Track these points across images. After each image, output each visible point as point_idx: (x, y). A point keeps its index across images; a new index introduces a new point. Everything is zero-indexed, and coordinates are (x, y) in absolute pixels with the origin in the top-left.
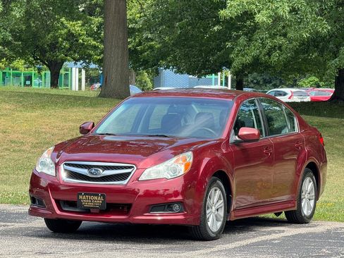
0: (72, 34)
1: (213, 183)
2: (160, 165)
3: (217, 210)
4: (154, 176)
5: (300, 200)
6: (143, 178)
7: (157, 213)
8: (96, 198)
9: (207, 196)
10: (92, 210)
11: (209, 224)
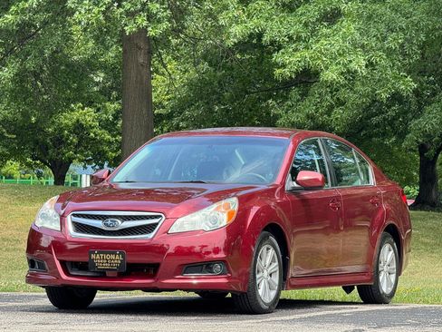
0: (81, 125)
1: (265, 239)
2: (196, 213)
3: (271, 275)
4: (187, 228)
5: (377, 273)
6: (173, 230)
7: (193, 275)
8: (113, 257)
9: (257, 255)
10: (108, 274)
11: (260, 292)
